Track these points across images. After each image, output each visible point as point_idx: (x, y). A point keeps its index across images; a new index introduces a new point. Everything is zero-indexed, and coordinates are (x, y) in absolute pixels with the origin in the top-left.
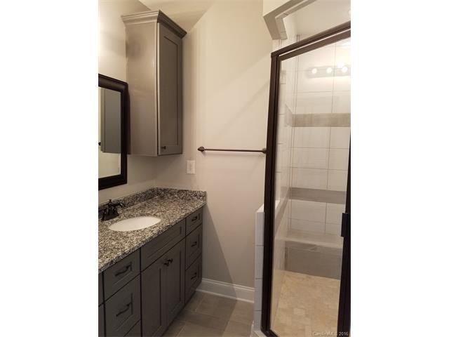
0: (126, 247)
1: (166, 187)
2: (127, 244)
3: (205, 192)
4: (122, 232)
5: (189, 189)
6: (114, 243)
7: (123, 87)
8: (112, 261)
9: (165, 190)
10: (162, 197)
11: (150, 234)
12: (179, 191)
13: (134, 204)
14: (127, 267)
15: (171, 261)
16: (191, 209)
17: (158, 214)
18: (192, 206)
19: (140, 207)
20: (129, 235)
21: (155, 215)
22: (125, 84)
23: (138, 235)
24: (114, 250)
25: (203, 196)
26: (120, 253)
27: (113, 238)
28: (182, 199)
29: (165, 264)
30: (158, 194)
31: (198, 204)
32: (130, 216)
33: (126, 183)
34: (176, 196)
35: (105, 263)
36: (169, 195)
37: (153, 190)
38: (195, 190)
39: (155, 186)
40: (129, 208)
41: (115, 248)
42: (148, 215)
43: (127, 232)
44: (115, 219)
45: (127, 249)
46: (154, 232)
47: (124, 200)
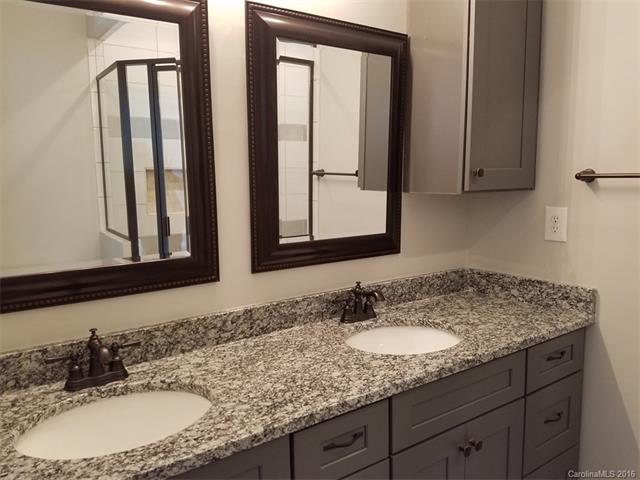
0: (354, 391)
1: (491, 270)
2: (359, 383)
3: (594, 293)
4: (363, 354)
5: (550, 280)
6: (336, 374)
7: (397, 45)
8: (312, 415)
9: (488, 276)
10: (482, 292)
11: (418, 372)
12: (523, 282)
13: (413, 299)
14: (356, 436)
15: (478, 447)
16: (545, 330)
17: (457, 328)
18: (549, 321)
19: (427, 306)
20: (374, 363)
21: (450, 328)
22: (403, 39)
23: (392, 367)
24: (328, 390)
25: (589, 301)
26: (334, 402)
27: (341, 363)
28: (530, 301)
29: (461, 449)
30: (474, 283)
31: (569, 320)
32: (398, 322)
33: (399, 252)
34: (515, 292)
35: (296, 416)
36: (497, 289)
37: (461, 274)
38: (563, 282)
39: (468, 266)
40: (402, 305)
41: (331, 386)
42: (436, 325)
43: (374, 357)
44: (364, 323)
45: (353, 395)
46: (429, 369)
47: (391, 287)
